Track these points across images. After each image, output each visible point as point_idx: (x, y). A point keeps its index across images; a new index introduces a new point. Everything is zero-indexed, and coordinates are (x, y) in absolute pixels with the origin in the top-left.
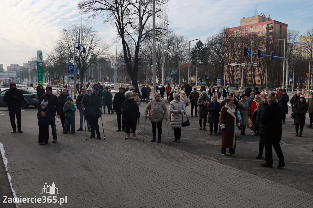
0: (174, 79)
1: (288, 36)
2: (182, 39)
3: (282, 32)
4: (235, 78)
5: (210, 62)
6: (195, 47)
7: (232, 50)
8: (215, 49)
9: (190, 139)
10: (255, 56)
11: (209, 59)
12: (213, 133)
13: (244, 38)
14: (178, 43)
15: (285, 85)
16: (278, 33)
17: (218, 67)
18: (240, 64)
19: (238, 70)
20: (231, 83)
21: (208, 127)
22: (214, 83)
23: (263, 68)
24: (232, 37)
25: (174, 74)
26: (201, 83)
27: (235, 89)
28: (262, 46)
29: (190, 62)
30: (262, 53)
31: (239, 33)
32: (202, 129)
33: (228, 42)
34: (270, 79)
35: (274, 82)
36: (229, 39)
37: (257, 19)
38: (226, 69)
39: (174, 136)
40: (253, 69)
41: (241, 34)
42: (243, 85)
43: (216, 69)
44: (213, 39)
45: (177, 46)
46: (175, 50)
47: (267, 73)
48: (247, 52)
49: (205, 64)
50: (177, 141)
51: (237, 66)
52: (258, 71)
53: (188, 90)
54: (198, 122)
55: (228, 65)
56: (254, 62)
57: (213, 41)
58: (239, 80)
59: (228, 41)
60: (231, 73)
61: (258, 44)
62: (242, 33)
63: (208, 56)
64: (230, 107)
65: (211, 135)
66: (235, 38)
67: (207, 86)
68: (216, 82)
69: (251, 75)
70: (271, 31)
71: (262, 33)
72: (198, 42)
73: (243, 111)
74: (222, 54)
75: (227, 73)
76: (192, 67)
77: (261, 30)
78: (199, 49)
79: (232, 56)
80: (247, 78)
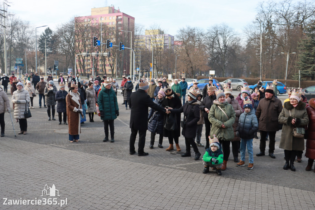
0: (20, 69)
1: (135, 29)
2: (28, 24)
3: (130, 24)
4: (86, 68)
5: (59, 51)
6: (44, 35)
7: (82, 40)
8: (65, 37)
9: (38, 130)
10: (105, 46)
11: (59, 48)
12: (63, 122)
13: (95, 28)
14: (24, 29)
15: (132, 74)
16: (126, 26)
17: (69, 56)
18: (90, 54)
19: (89, 60)
20: (83, 73)
21: (57, 117)
22: (65, 73)
23: (113, 57)
24: (83, 26)
25: (19, 63)
26: (51, 73)
27: (86, 79)
28: (112, 37)
29: (38, 50)
30: (111, 43)
31: (90, 22)
32: (51, 119)
33: (78, 31)
34: (119, 69)
35: (123, 72)
36: (79, 27)
37: (107, 10)
38: (76, 58)
39: (20, 128)
40: (103, 59)
41: (91, 23)
42: (94, 74)
43: (67, 59)
44: (62, 27)
45: (22, 32)
46: (20, 36)
47: (117, 63)
48: (97, 41)
49: (55, 53)
50: (24, 133)
51: (88, 56)
52: (109, 61)
53: (35, 80)
54: (47, 113)
55: (79, 54)
56: (104, 52)
57: (63, 29)
58: (90, 70)
59: (78, 29)
60: (82, 62)
61: (108, 35)
62: (93, 22)
63: (58, 45)
64: (75, 95)
65: (60, 124)
66: (86, 27)
67: (58, 76)
68: (67, 72)
69: (102, 64)
70: (120, 23)
71: (112, 24)
72: (47, 29)
73: (91, 99)
74: (72, 43)
75: (78, 62)
76: (41, 56)
77: (111, 21)
78: (48, 36)
79: (83, 46)
80: (98, 67)
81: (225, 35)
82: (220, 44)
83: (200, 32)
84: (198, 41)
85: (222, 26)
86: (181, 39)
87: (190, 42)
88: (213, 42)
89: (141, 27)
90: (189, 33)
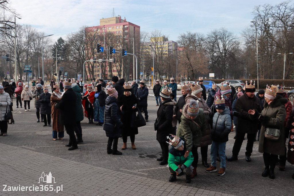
3: (136, 32)
5: (71, 58)
6: (57, 44)
13: (102, 36)
14: (39, 39)
18: (97, 60)
20: (92, 78)
24: (91, 35)
28: (119, 44)
29: (52, 59)
33: (87, 40)
34: (126, 74)
36: (88, 37)
37: (114, 20)
38: (87, 65)
40: (110, 65)
43: (77, 65)
45: (38, 42)
48: (100, 48)
49: (67, 60)
50: (3, 135)
51: (95, 62)
52: (116, 67)
56: (110, 58)
57: (73, 38)
60: (91, 69)
62: (101, 32)
66: (94, 36)
70: (126, 31)
71: (119, 33)
72: (59, 39)
74: (83, 51)
77: (118, 30)
78: (61, 45)
79: (92, 53)
80: (106, 73)
81: (224, 40)
82: (220, 48)
83: (201, 38)
84: (199, 46)
85: (221, 31)
86: (183, 44)
87: (191, 47)
88: (213, 46)
89: (145, 34)
90: (189, 39)
